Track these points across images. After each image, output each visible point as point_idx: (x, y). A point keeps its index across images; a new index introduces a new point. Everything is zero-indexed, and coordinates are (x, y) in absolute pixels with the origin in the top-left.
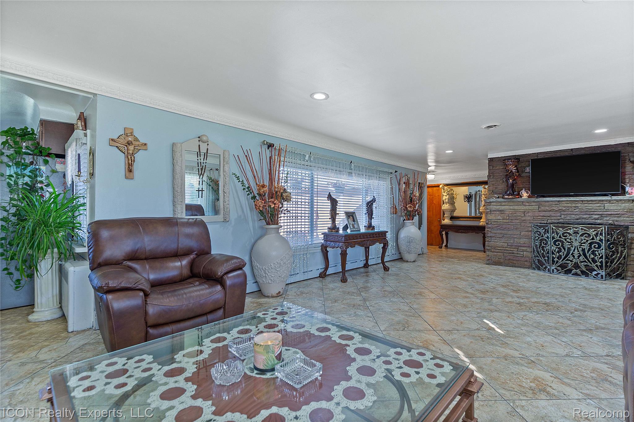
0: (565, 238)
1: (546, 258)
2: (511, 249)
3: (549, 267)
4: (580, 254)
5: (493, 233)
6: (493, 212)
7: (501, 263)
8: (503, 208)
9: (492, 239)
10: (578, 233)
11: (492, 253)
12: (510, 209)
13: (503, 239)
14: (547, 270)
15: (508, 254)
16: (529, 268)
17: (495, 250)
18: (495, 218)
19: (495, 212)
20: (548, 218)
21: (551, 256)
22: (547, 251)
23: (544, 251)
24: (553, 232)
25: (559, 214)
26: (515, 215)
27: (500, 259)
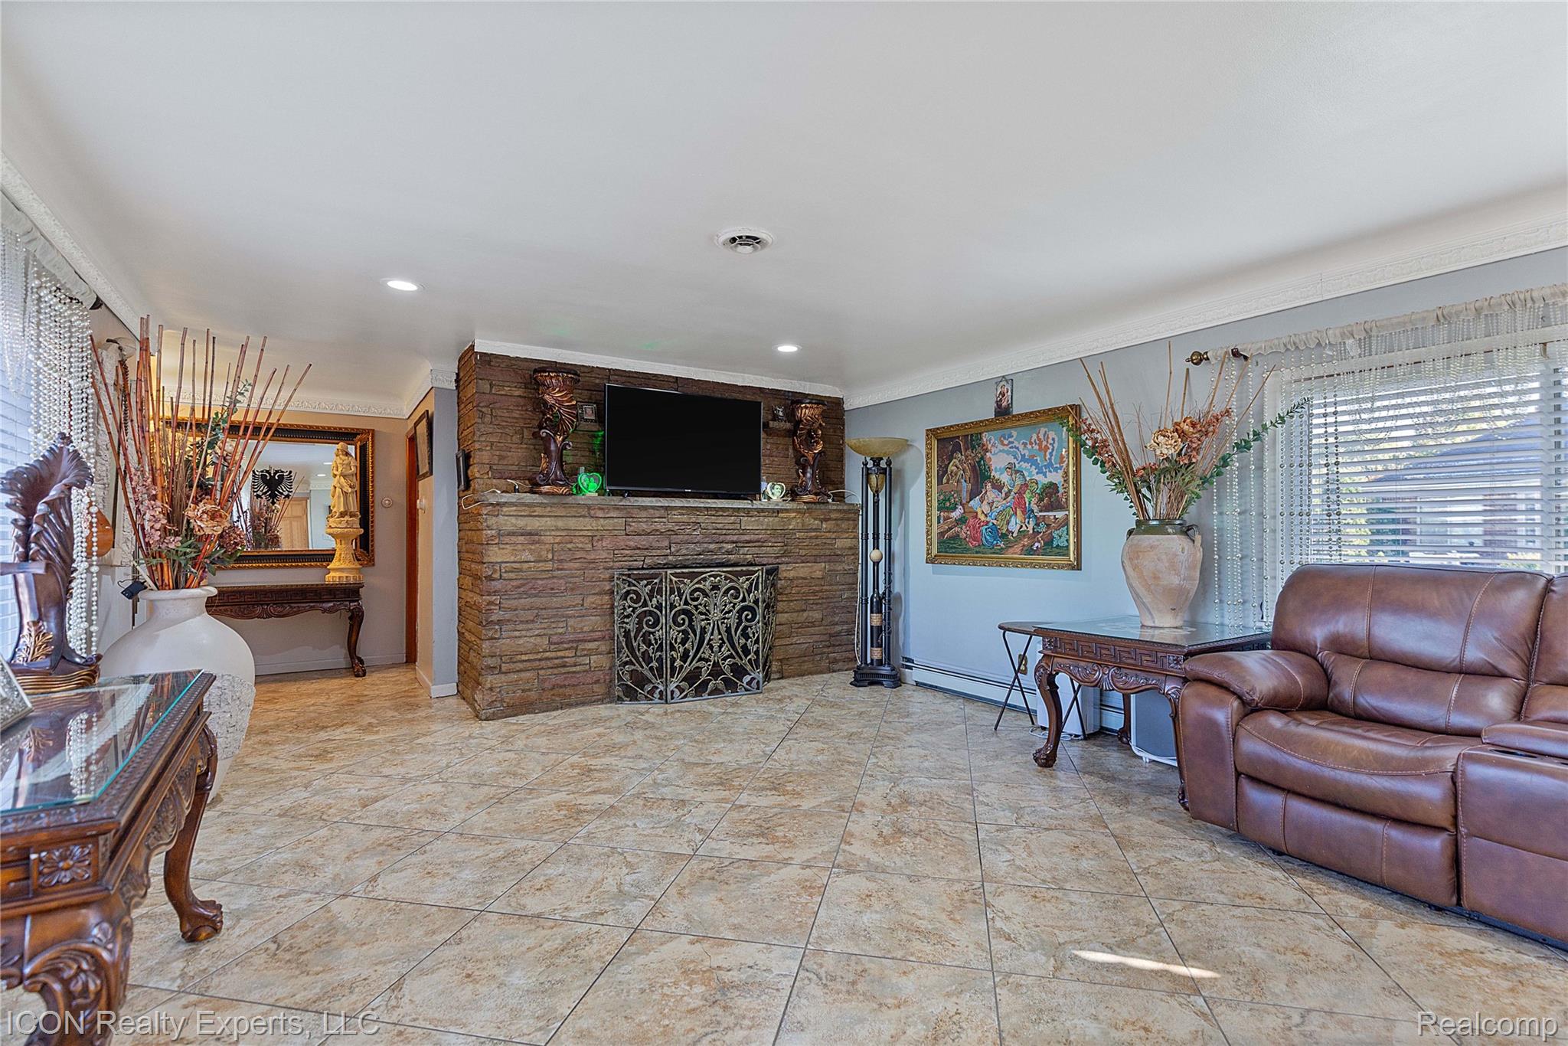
0: (696, 603)
1: (654, 664)
2: (560, 654)
3: (661, 688)
4: (722, 639)
5: (506, 609)
6: (506, 539)
7: (532, 704)
8: (537, 524)
9: (504, 628)
10: (719, 589)
11: (503, 677)
12: (557, 529)
13: (537, 625)
14: (657, 695)
15: (549, 671)
16: (602, 701)
17: (513, 666)
18: (512, 559)
19: (514, 539)
20: (646, 553)
21: (667, 655)
22: (656, 643)
23: (649, 644)
24: (672, 592)
25: (666, 543)
26: (569, 546)
27: (529, 690)
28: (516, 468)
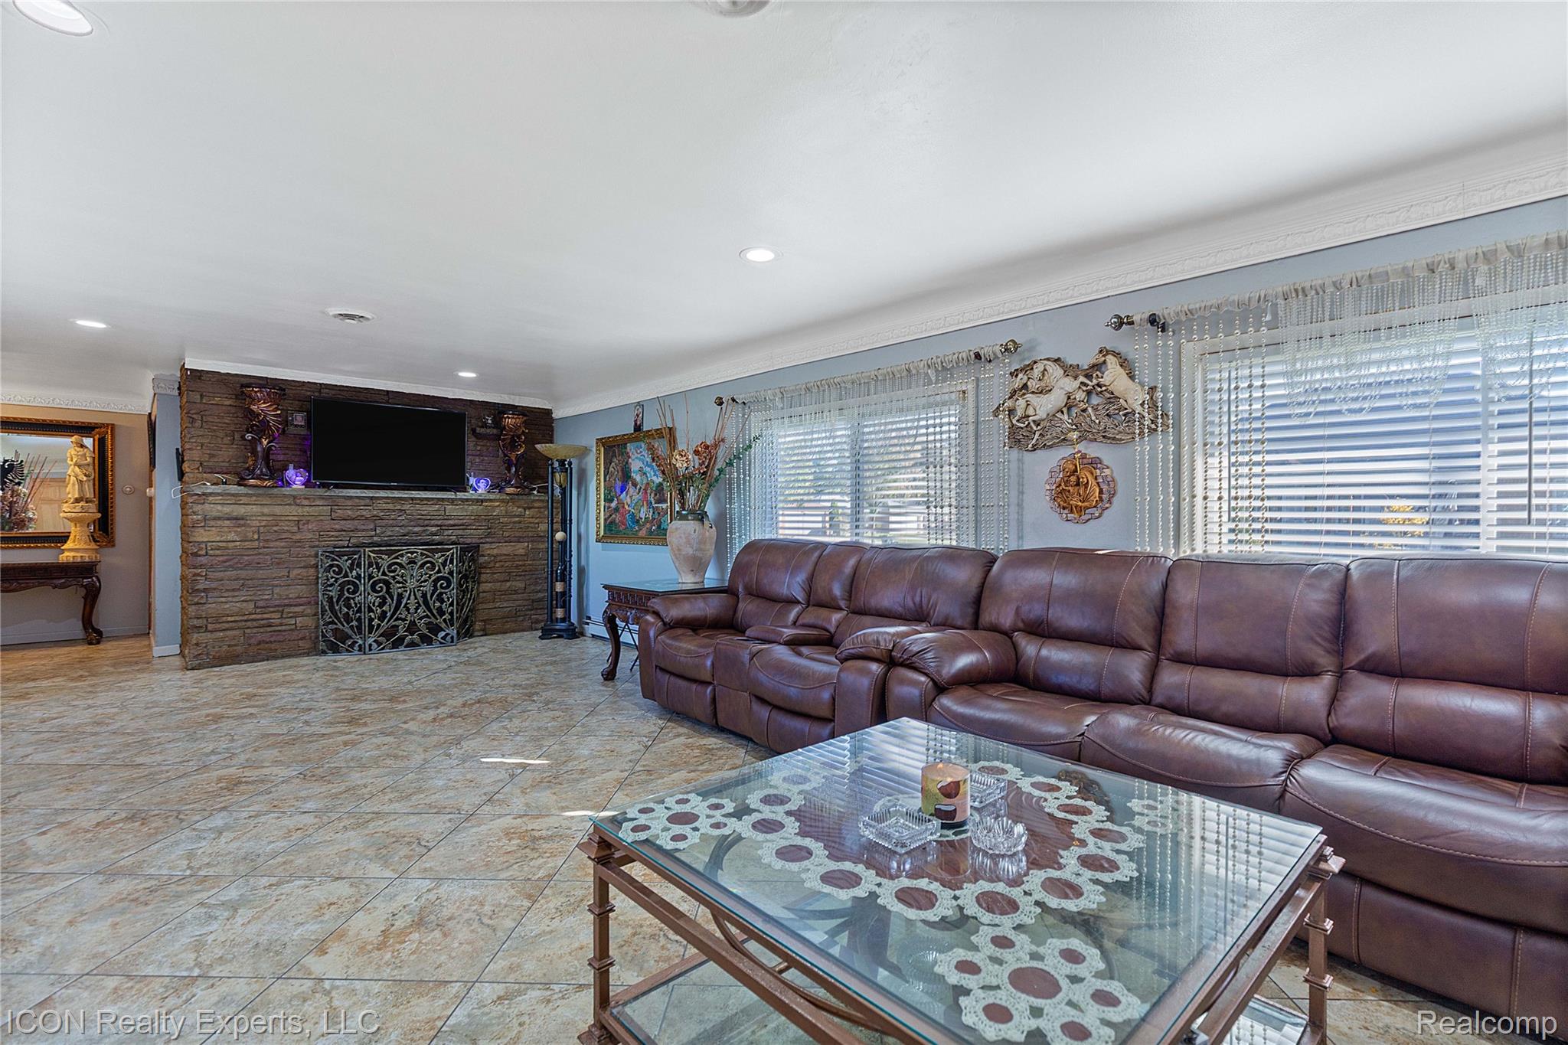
0: (392, 574)
1: (354, 623)
2: (265, 616)
3: (360, 642)
4: (418, 603)
5: (211, 580)
6: (212, 523)
7: (238, 656)
8: (243, 510)
9: (210, 595)
10: (416, 563)
11: (209, 635)
12: (263, 515)
13: (242, 593)
14: (356, 647)
15: (255, 630)
16: (308, 654)
17: (218, 626)
18: (218, 539)
19: (220, 523)
20: (351, 534)
21: (365, 616)
22: (356, 606)
23: (349, 607)
24: (371, 564)
25: (372, 526)
26: (275, 528)
27: (235, 645)
28: (227, 464)
